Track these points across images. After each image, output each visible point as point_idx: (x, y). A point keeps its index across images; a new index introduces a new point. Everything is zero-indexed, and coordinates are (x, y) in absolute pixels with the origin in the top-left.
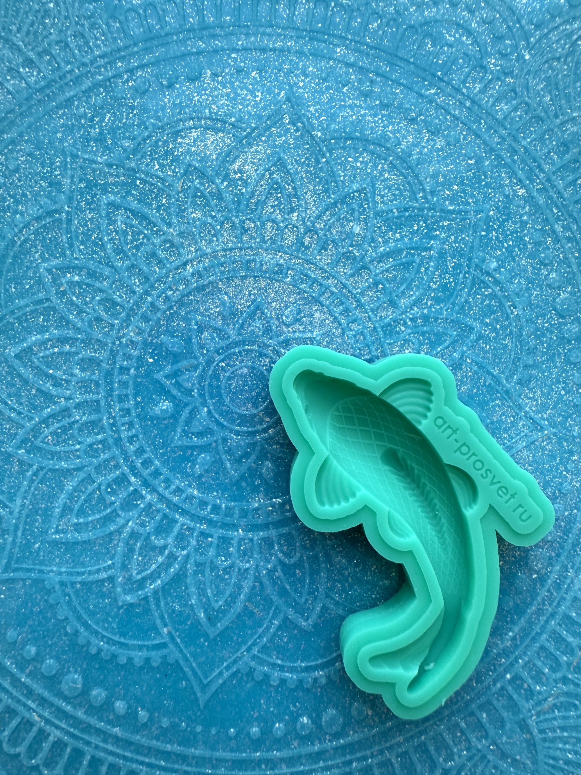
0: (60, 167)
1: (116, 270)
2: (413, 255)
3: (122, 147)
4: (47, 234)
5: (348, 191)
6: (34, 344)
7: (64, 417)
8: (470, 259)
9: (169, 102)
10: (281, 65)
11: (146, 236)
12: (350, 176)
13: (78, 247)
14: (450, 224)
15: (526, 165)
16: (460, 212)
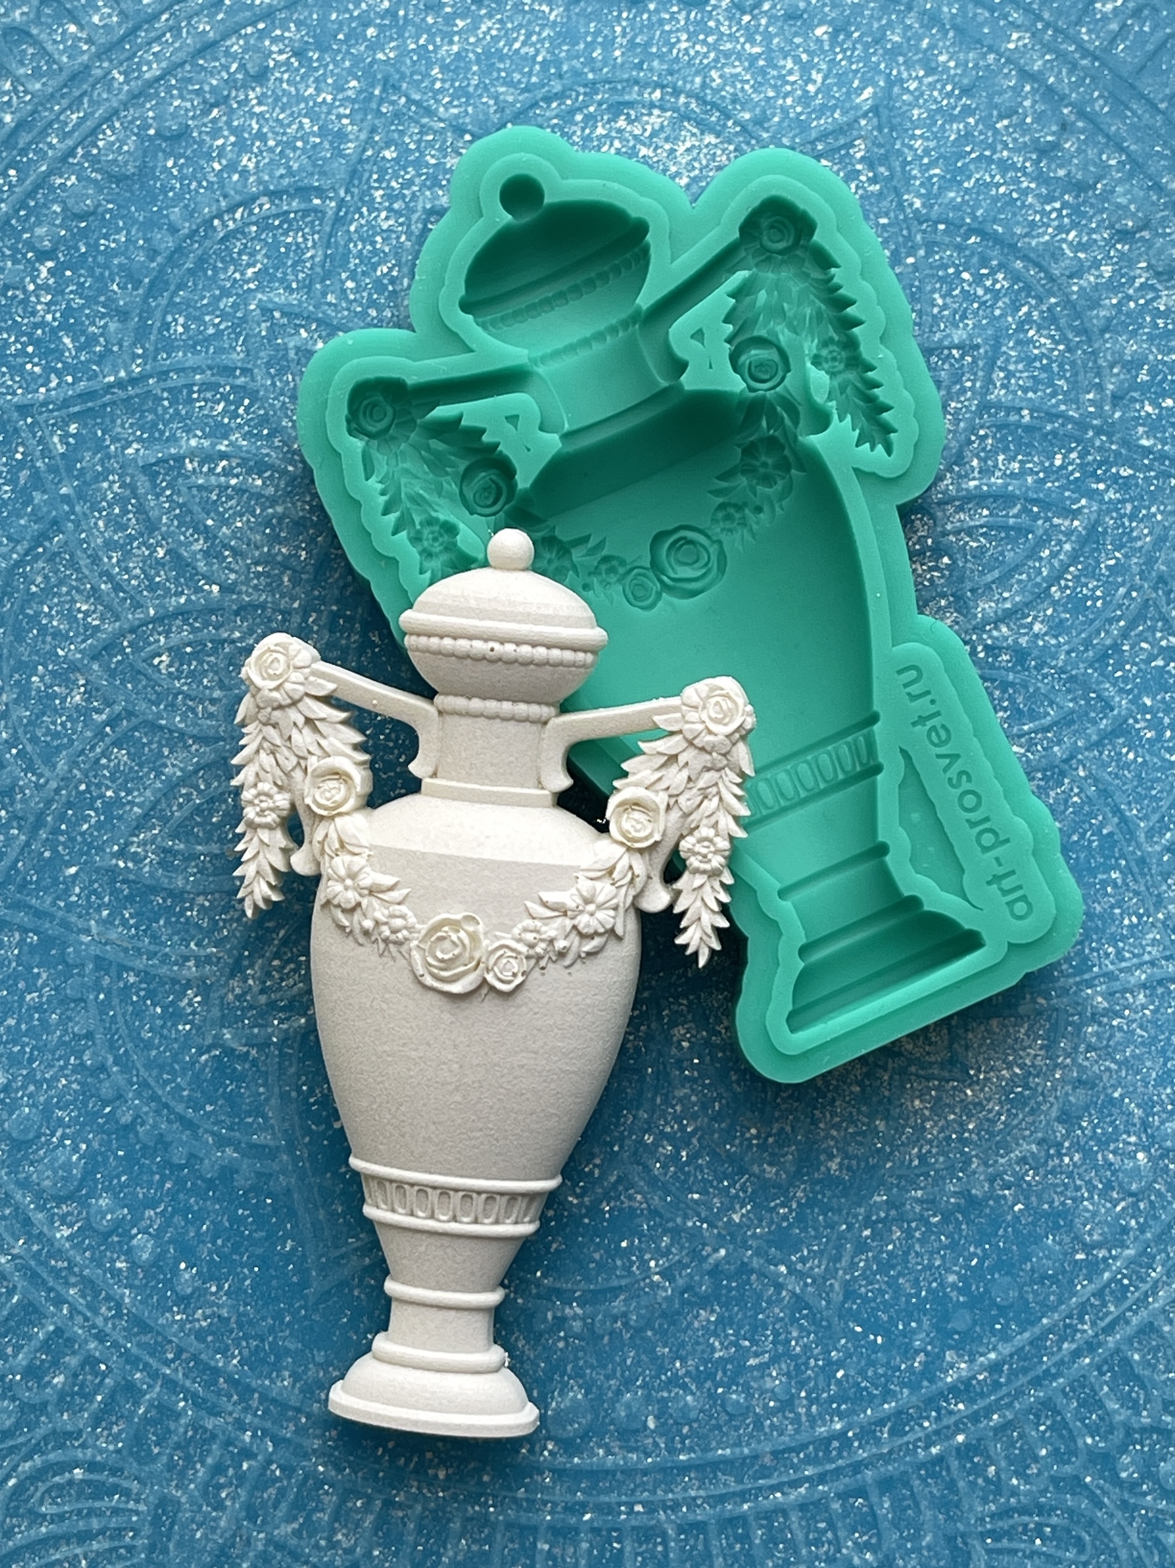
0: (353, 101)
2: (1036, 517)
3: (496, 98)
4: (286, 234)
5: (941, 340)
6: (192, 455)
7: (207, 624)
8: (1151, 561)
9: (624, 34)
10: (883, 29)
12: (955, 312)
13: (343, 282)
16: (1162, 457)
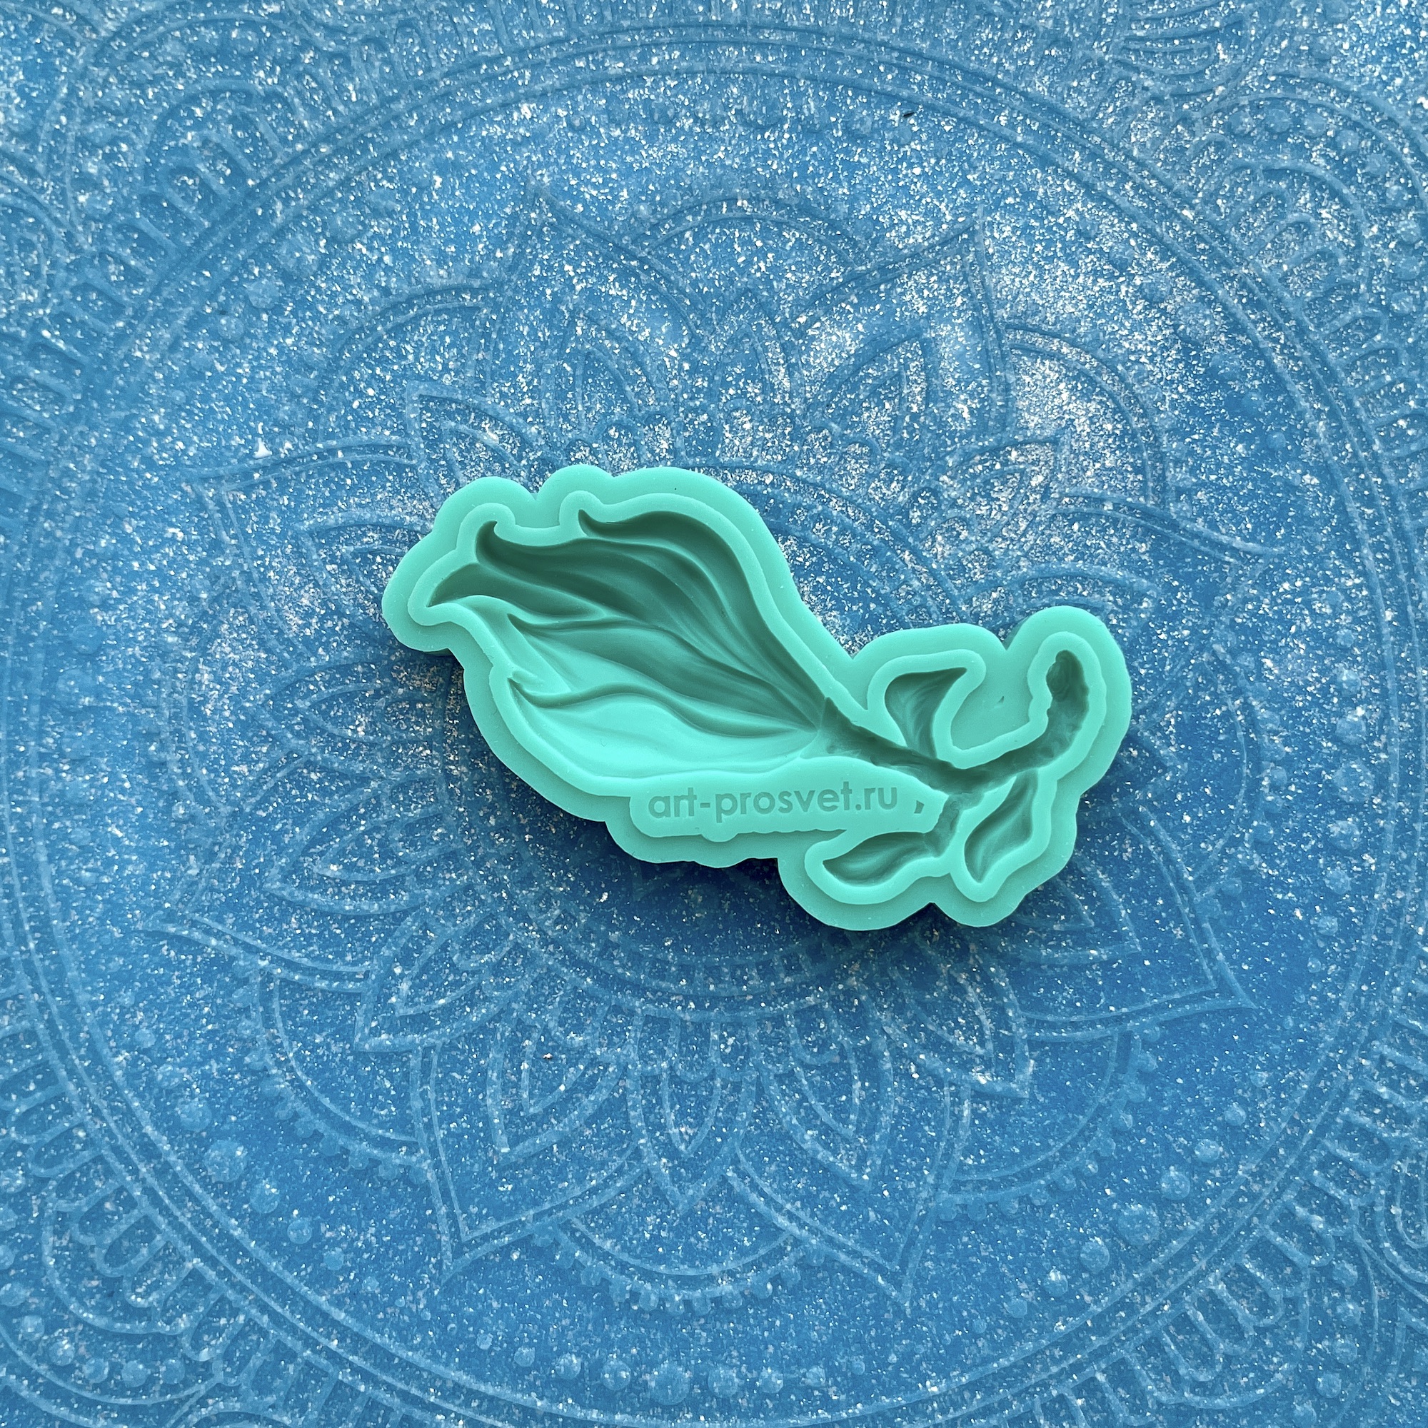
1: (415, 908)
9: (124, 704)
11: (368, 832)
14: (541, 263)
15: (479, 86)
16: (524, 238)
